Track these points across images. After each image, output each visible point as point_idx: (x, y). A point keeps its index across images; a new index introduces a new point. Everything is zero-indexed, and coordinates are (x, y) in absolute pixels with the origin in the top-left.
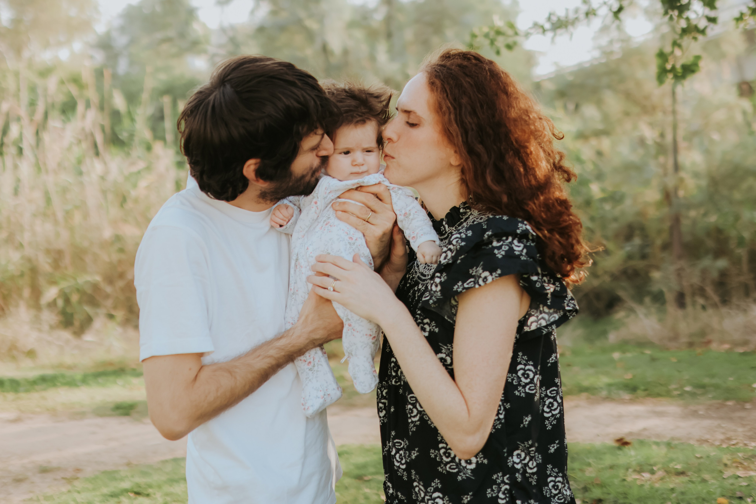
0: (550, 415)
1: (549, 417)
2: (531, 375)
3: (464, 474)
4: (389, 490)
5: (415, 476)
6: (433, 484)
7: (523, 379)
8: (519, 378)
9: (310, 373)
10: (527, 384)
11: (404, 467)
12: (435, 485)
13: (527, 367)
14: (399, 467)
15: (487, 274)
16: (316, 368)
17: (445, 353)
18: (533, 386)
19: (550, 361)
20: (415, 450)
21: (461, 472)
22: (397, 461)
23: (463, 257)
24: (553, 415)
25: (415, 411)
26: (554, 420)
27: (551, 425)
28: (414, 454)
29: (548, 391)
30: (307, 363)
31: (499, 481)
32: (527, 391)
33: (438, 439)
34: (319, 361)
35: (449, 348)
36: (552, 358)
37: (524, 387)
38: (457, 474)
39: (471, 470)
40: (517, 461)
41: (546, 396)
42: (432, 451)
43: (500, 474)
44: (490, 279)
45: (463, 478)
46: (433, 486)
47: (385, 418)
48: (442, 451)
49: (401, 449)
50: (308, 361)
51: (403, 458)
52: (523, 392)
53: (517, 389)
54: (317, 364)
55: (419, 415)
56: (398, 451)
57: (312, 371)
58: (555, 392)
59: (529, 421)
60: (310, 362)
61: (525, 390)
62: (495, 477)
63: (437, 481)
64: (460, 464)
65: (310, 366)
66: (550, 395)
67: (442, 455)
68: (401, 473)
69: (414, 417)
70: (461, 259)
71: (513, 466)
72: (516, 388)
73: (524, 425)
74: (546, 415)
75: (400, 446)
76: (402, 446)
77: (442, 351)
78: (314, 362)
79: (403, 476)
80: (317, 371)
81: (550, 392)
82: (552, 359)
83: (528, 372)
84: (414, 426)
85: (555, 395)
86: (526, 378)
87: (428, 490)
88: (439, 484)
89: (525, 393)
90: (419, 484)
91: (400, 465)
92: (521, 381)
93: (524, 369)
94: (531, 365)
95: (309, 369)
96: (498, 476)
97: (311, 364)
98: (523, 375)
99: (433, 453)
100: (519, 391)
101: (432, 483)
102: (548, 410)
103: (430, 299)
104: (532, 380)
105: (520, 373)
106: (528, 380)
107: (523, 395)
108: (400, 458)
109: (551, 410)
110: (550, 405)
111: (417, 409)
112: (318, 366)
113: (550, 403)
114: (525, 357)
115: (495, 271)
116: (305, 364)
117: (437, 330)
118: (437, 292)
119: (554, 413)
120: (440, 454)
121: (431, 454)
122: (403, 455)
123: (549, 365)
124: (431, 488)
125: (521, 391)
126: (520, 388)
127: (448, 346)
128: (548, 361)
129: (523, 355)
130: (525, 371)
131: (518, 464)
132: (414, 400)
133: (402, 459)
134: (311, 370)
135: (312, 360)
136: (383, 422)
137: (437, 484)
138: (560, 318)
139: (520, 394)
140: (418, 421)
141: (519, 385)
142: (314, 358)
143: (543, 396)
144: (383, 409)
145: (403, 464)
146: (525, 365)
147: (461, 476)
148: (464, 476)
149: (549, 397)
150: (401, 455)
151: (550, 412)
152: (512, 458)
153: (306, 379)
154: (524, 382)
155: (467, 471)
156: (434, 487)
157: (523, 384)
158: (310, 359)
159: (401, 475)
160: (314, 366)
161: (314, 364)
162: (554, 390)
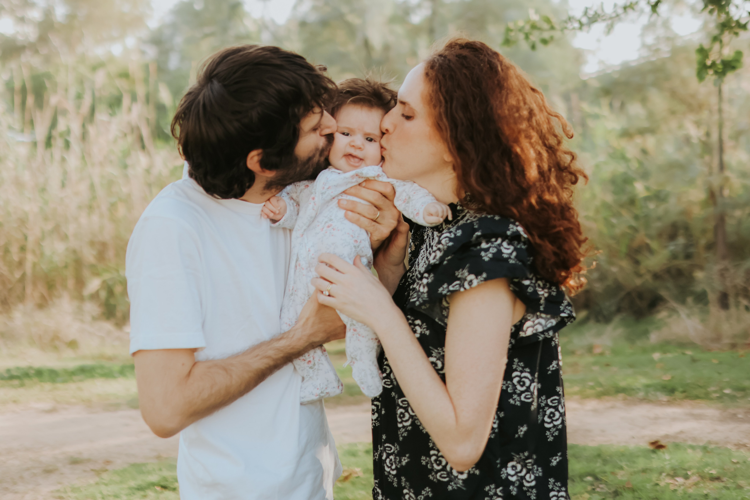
0: (551, 425)
1: (550, 428)
2: (528, 383)
3: (455, 484)
4: (378, 496)
5: (405, 483)
6: (423, 493)
7: (519, 387)
8: (514, 386)
9: (311, 370)
10: (522, 392)
11: (394, 472)
12: (426, 494)
13: (524, 374)
14: (389, 473)
15: (472, 277)
16: (316, 367)
17: (436, 357)
18: (529, 395)
19: (550, 368)
20: (405, 456)
21: (452, 482)
22: (387, 466)
23: (449, 257)
24: (554, 426)
25: (407, 416)
26: (556, 431)
27: (553, 436)
28: (405, 460)
29: (549, 401)
30: (306, 362)
31: (491, 493)
32: (523, 399)
33: (429, 446)
34: (319, 360)
35: (439, 351)
36: (553, 365)
37: (520, 395)
38: (448, 483)
39: (463, 480)
40: (512, 472)
41: (547, 405)
42: (423, 458)
43: (493, 486)
44: (475, 283)
45: (454, 488)
46: (423, 495)
47: (376, 421)
48: (433, 458)
49: (392, 454)
50: (308, 360)
51: (394, 463)
52: (518, 401)
53: (512, 397)
54: (318, 363)
55: (410, 420)
56: (388, 455)
57: (313, 369)
58: (556, 401)
59: (525, 432)
60: (310, 361)
61: (520, 398)
62: (487, 488)
63: (427, 489)
64: (451, 473)
65: (311, 365)
66: (550, 404)
67: (433, 462)
68: (391, 479)
69: (406, 421)
70: (448, 260)
71: (507, 478)
72: (510, 396)
73: (519, 436)
74: (547, 425)
75: (390, 450)
76: (392, 451)
77: (432, 355)
78: (314, 361)
79: (393, 482)
80: (318, 370)
81: (551, 401)
82: (553, 367)
83: (524, 379)
84: (405, 431)
85: (556, 404)
86: (522, 386)
87: (418, 498)
88: (430, 492)
89: (521, 402)
90: (410, 491)
91: (390, 470)
92: (516, 389)
93: (519, 376)
94: (528, 372)
95: (309, 367)
96: (490, 488)
97: (311, 363)
98: (519, 382)
99: (424, 460)
100: (514, 399)
101: (423, 491)
102: (549, 420)
103: (417, 300)
104: (528, 388)
105: (515, 381)
106: (524, 388)
107: (518, 403)
108: (390, 463)
109: (553, 421)
110: (552, 415)
111: (409, 414)
112: (318, 365)
113: (551, 413)
114: (522, 364)
115: (481, 274)
116: (305, 363)
117: (428, 333)
118: (424, 293)
119: (556, 423)
120: (431, 461)
121: (422, 461)
122: (393, 460)
123: (550, 372)
124: (421, 496)
125: (516, 399)
126: (515, 396)
127: (438, 350)
128: (548, 368)
129: (520, 361)
130: (521, 378)
131: (512, 476)
132: (405, 404)
133: (392, 464)
134: (311, 368)
135: (311, 359)
136: (374, 425)
137: (428, 492)
138: (557, 324)
139: (515, 402)
140: (410, 426)
141: (515, 393)
142: (313, 357)
143: (542, 405)
144: (376, 412)
145: (393, 470)
146: (521, 372)
147: (451, 485)
148: (455, 485)
149: (550, 407)
150: (391, 460)
151: (552, 422)
152: (506, 470)
153: (307, 375)
154: (520, 390)
155: (459, 480)
156: (425, 495)
157: (518, 392)
158: (310, 358)
159: (391, 481)
160: (314, 365)
161: (315, 363)
162: (555, 399)
